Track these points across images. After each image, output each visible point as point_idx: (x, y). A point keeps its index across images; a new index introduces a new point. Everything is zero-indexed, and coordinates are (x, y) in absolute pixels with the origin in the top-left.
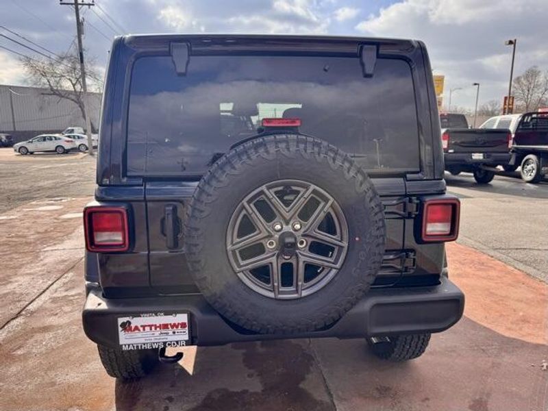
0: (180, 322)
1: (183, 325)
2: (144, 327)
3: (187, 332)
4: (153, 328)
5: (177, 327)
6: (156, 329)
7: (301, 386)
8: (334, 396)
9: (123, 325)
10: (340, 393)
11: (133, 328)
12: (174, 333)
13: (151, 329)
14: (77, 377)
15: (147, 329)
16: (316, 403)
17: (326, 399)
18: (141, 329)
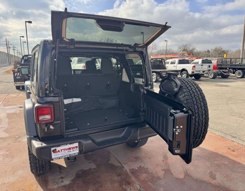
0: (75, 146)
1: (76, 147)
2: (61, 150)
3: (78, 149)
4: (65, 150)
5: (74, 148)
6: (66, 150)
7: (109, 162)
8: (122, 163)
9: (53, 151)
10: (123, 162)
11: (57, 151)
12: (73, 150)
13: (64, 151)
14: (15, 178)
15: (63, 151)
16: (117, 167)
17: (119, 165)
18: (61, 151)
